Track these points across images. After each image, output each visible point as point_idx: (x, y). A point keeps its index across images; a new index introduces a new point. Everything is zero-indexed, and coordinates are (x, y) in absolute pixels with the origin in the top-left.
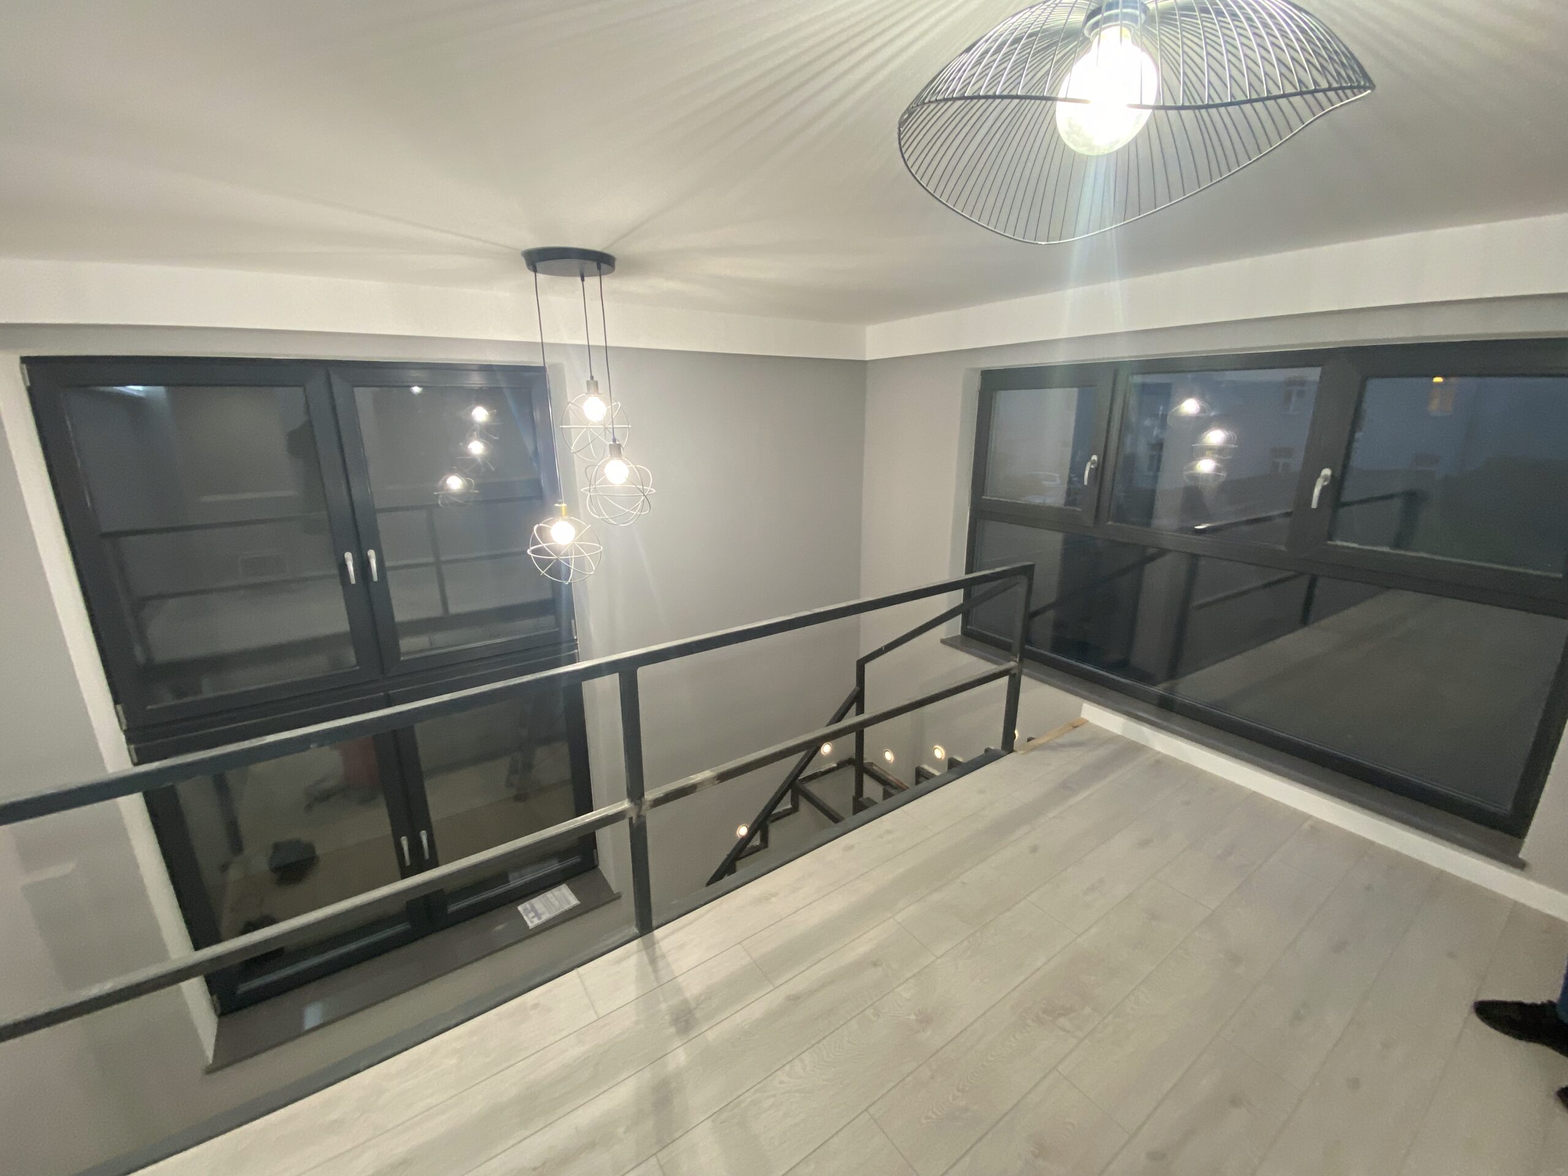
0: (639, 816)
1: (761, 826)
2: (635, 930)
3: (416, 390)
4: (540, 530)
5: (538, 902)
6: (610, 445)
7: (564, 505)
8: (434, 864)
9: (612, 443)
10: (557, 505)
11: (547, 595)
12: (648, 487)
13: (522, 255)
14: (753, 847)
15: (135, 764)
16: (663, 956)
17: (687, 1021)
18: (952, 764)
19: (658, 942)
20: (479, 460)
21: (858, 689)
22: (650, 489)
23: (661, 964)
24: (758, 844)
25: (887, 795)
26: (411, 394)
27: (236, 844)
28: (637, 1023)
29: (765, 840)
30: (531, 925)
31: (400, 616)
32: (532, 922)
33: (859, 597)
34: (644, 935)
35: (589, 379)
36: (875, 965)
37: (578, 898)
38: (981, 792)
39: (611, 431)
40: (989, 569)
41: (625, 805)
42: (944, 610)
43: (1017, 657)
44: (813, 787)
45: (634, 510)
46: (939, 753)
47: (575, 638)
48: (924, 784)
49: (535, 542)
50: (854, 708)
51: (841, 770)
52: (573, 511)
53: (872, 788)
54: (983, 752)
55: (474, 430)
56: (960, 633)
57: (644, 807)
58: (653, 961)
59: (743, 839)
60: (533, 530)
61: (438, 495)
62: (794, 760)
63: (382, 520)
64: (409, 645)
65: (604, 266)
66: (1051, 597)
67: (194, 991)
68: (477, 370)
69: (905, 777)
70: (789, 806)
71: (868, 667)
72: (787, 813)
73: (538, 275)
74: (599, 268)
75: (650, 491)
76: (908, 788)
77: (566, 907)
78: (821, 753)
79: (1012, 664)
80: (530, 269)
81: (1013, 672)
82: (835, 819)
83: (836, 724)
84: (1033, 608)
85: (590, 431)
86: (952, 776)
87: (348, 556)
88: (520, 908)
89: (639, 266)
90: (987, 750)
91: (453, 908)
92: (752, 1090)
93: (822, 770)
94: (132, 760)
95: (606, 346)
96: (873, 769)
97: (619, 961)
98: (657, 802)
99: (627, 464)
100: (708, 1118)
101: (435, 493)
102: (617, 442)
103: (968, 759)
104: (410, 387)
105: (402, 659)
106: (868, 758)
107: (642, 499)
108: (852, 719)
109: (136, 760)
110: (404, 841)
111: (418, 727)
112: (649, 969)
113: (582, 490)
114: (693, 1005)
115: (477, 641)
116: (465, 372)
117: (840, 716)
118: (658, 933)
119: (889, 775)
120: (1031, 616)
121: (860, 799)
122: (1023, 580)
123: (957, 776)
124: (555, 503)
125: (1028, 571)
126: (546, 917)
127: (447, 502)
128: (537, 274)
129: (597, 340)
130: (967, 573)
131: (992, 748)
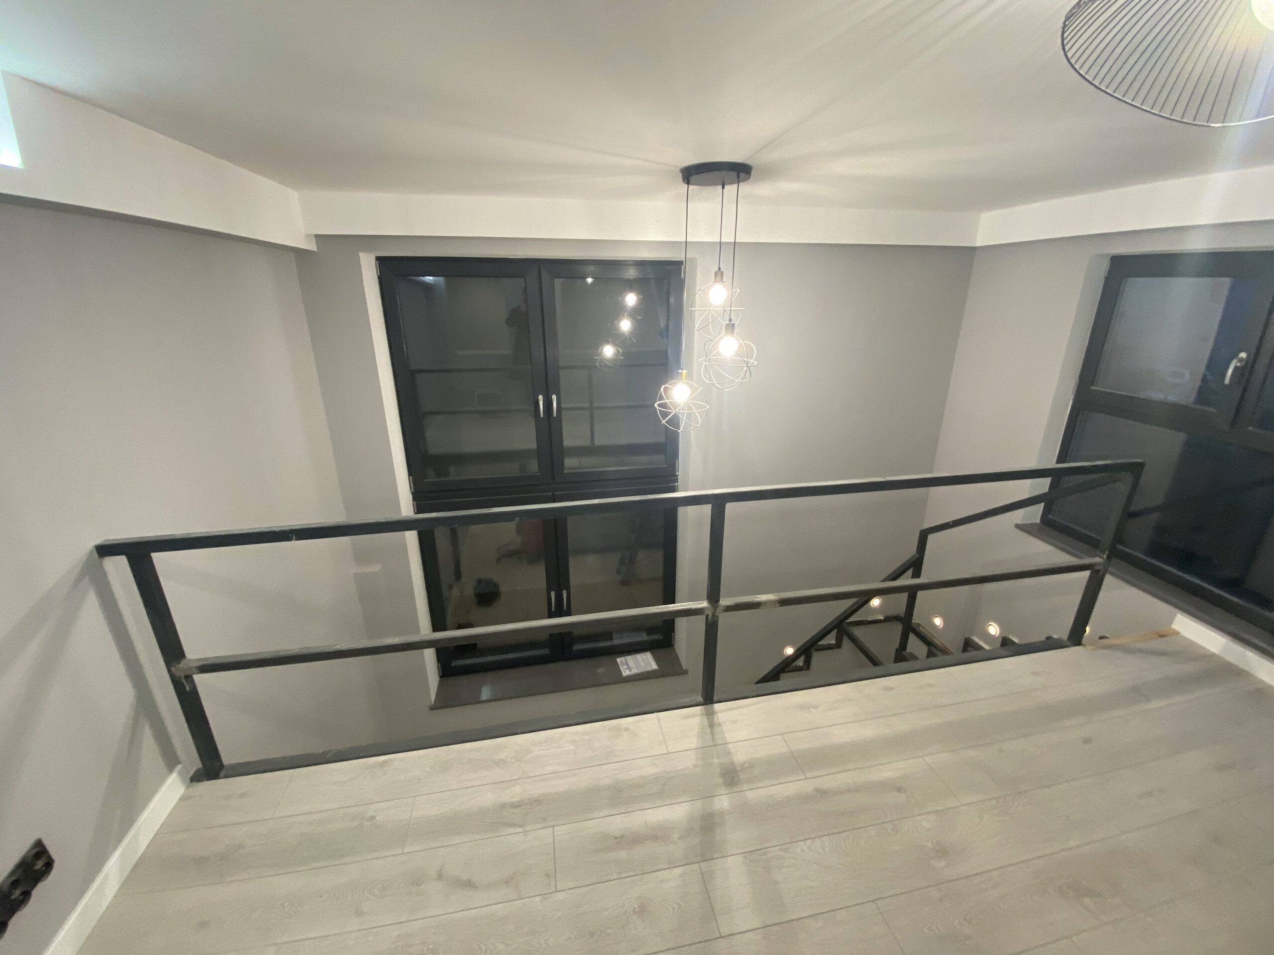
0: (714, 616)
1: (806, 651)
2: (700, 699)
3: (590, 280)
4: (665, 388)
5: (630, 659)
6: (726, 324)
7: (685, 371)
8: (568, 614)
9: (728, 322)
10: (680, 371)
11: (662, 439)
12: (752, 359)
13: (681, 172)
14: (796, 666)
15: (415, 513)
16: (720, 725)
17: (733, 778)
18: (1005, 642)
19: (716, 713)
20: (627, 334)
21: (917, 555)
22: (753, 361)
23: (717, 730)
24: (801, 665)
25: (930, 654)
26: (586, 283)
27: (458, 575)
28: (696, 766)
29: (808, 663)
30: (624, 674)
31: (567, 443)
32: (626, 673)
33: (931, 472)
34: (707, 704)
35: (717, 270)
36: (899, 790)
37: (658, 665)
38: (1035, 674)
39: (729, 312)
40: (1088, 461)
41: (704, 604)
42: (1025, 496)
43: (1104, 554)
44: (859, 632)
45: (737, 378)
46: (994, 629)
47: (677, 474)
48: (972, 654)
49: (661, 398)
50: (910, 572)
51: (886, 624)
52: (690, 376)
53: (914, 645)
54: (1044, 639)
55: (625, 312)
56: (1038, 521)
57: (718, 610)
58: (711, 725)
59: (790, 657)
60: (660, 389)
61: (597, 359)
62: (848, 603)
63: (563, 374)
64: (570, 463)
65: (742, 175)
66: (1159, 499)
67: (429, 655)
68: (633, 265)
69: (953, 643)
70: (833, 642)
71: (931, 538)
72: (829, 647)
73: (691, 187)
74: (738, 177)
75: (753, 363)
76: (953, 653)
77: (649, 669)
78: (870, 605)
79: (1097, 560)
80: (685, 183)
81: (1097, 568)
82: (875, 663)
83: (891, 582)
84: (1133, 508)
85: (712, 313)
86: (1003, 652)
87: (541, 397)
88: (618, 660)
89: (771, 172)
90: (1048, 638)
91: (576, 647)
92: (778, 847)
93: (869, 619)
94: (414, 512)
95: (735, 242)
96: (920, 630)
97: (688, 717)
98: (729, 609)
99: (738, 340)
100: (741, 853)
101: (596, 358)
102: (732, 322)
103: (1023, 642)
104: (586, 278)
105: (565, 472)
106: (916, 619)
107: (745, 370)
108: (906, 580)
109: (416, 512)
110: (553, 594)
111: (570, 520)
112: (708, 730)
113: (700, 360)
114: (739, 768)
115: (611, 466)
116: (625, 266)
117: (895, 576)
118: (717, 706)
119: (935, 637)
120: (1130, 515)
121: (903, 653)
122: (1128, 477)
123: (1011, 654)
124: (679, 370)
125: (1136, 469)
126: (635, 671)
127: (602, 365)
128: (689, 186)
129: (728, 238)
130: (1058, 462)
131: (1055, 636)
